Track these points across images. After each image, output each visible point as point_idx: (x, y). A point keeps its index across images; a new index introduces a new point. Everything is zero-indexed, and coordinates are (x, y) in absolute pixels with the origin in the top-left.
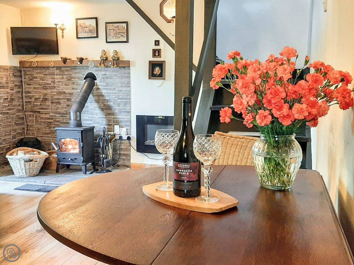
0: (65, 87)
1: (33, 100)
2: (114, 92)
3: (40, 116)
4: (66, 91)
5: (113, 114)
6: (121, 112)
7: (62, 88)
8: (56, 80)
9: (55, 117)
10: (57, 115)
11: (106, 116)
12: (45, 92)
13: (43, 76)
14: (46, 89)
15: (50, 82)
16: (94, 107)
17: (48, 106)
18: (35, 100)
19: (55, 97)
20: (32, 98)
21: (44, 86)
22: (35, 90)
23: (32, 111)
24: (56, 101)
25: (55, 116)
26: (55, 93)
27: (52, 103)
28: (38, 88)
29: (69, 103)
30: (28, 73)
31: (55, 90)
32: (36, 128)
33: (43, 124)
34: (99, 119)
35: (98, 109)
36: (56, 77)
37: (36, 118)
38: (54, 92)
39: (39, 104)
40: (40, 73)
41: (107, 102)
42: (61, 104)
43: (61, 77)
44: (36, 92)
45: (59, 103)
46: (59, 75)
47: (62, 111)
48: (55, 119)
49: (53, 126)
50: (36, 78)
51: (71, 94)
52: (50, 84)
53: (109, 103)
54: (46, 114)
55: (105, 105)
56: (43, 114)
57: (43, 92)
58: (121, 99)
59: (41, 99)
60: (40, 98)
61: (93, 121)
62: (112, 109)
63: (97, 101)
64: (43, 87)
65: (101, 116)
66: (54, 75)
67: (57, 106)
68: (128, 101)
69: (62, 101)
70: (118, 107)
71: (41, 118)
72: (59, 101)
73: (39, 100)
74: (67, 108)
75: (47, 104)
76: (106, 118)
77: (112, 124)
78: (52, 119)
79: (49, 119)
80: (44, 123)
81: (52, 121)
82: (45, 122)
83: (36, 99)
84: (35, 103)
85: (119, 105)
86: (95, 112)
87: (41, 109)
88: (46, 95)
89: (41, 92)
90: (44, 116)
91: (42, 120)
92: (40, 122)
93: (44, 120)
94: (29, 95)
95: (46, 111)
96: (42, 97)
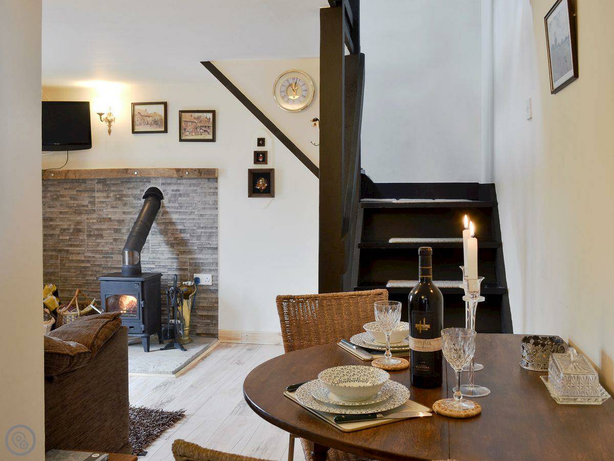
0: (112, 210)
1: (57, 232)
2: (192, 217)
3: (69, 258)
4: (113, 217)
5: (190, 252)
6: (201, 249)
7: (107, 212)
8: (97, 200)
9: (93, 259)
10: (98, 256)
11: (178, 255)
12: (78, 218)
13: (75, 193)
14: (80, 214)
15: (86, 203)
16: (158, 242)
17: (82, 241)
18: (60, 231)
19: (94, 227)
21: (76, 210)
22: (61, 216)
23: (55, 250)
24: (96, 233)
25: (94, 257)
26: (95, 221)
27: (89, 236)
28: (66, 213)
29: (116, 236)
31: (94, 216)
32: (61, 277)
33: (73, 271)
34: (167, 260)
35: (164, 244)
36: (97, 195)
37: (62, 260)
38: (94, 219)
39: (67, 238)
40: (70, 188)
41: (181, 233)
42: (104, 238)
43: (105, 194)
44: (62, 219)
45: (101, 236)
46: (102, 191)
47: (106, 249)
48: (94, 261)
49: (90, 273)
50: (63, 196)
51: (121, 222)
52: (87, 206)
53: (183, 235)
54: (79, 254)
55: (176, 239)
56: (73, 253)
57: (74, 219)
58: (202, 228)
59: (71, 231)
60: (68, 229)
61: (156, 264)
62: (189, 244)
63: (164, 232)
64: (74, 210)
65: (170, 256)
66: (93, 191)
67: (97, 241)
68: (214, 231)
69: (105, 233)
70: (197, 242)
71: (70, 260)
72: (100, 232)
73: (67, 231)
74: (114, 243)
75: (81, 238)
76: (178, 259)
77: (188, 267)
78: (88, 261)
79: (83, 261)
80: (75, 269)
81: (89, 265)
82: (76, 268)
83: (65, 230)
84: (61, 238)
85: (199, 237)
86: (160, 249)
87: (71, 246)
88: (78, 223)
89: (71, 219)
90: (75, 257)
91: (71, 265)
92: (67, 267)
93: (76, 265)
94: (51, 223)
95: (79, 248)
96: (72, 227)
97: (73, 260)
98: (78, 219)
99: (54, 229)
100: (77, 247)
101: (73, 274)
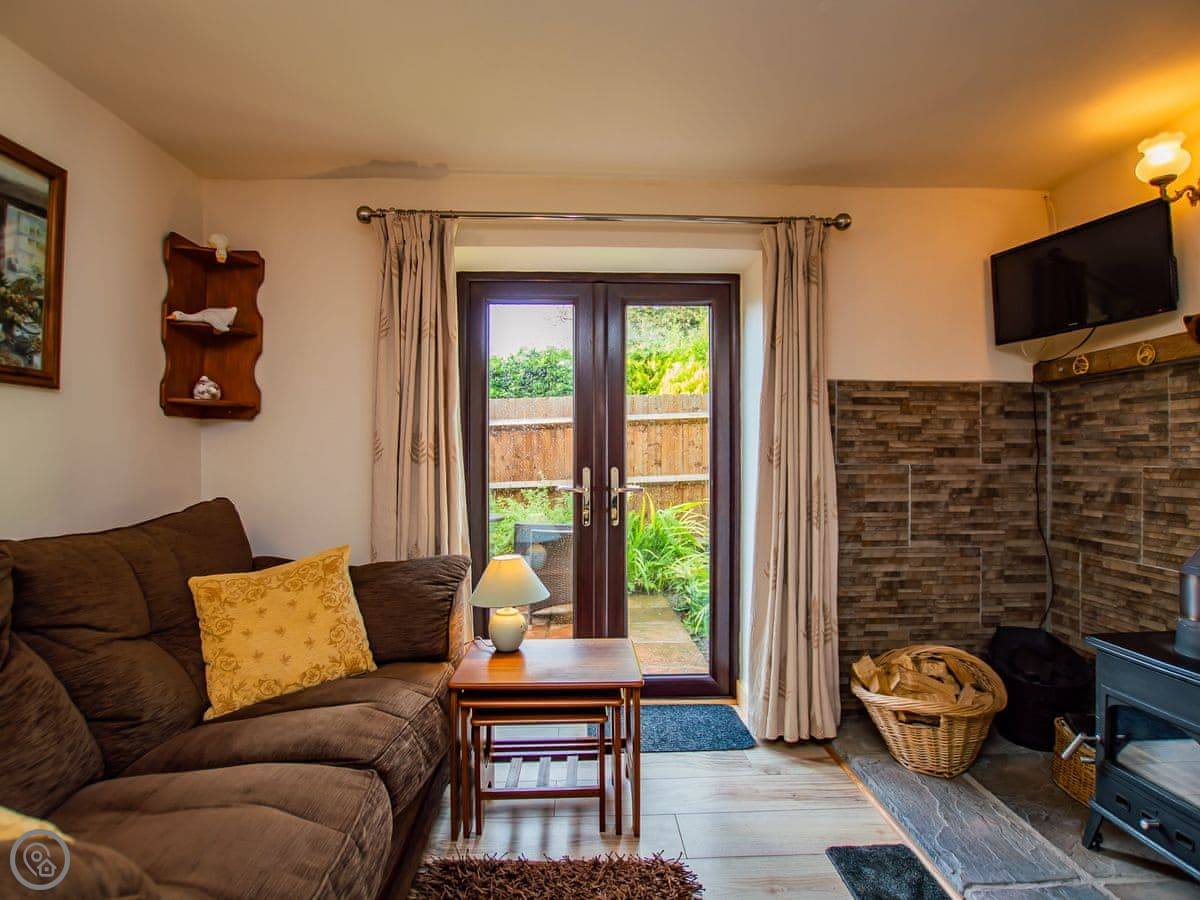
1: (1078, 499)
3: (1101, 562)
7: (1197, 452)
8: (1172, 421)
9: (1160, 578)
10: (1171, 570)
12: (1125, 468)
13: (1117, 407)
14: (1129, 458)
15: (1143, 430)
17: (1134, 525)
18: (1085, 497)
19: (1165, 493)
20: (1074, 490)
21: (1118, 448)
22: (1086, 463)
23: (1072, 540)
24: (1169, 508)
25: (1161, 572)
26: (1166, 477)
27: (1151, 515)
28: (1096, 456)
30: (1063, 403)
31: (1165, 463)
33: (1109, 595)
36: (1171, 406)
37: (1086, 566)
38: (1163, 471)
39: (1099, 515)
40: (1107, 397)
42: (1191, 525)
43: (1194, 404)
44: (1088, 471)
45: (1182, 519)
46: (1187, 396)
49: (1150, 611)
50: (1091, 416)
52: (1146, 438)
54: (1124, 557)
56: (1111, 554)
57: (1114, 470)
59: (1108, 499)
60: (1102, 495)
64: (1115, 450)
66: (1163, 398)
67: (1171, 531)
71: (1103, 568)
72: (1181, 508)
73: (1098, 499)
75: (1130, 518)
78: (1147, 581)
79: (1133, 578)
80: (1115, 592)
81: (1147, 590)
82: (1118, 590)
83: (1090, 497)
84: (1086, 513)
87: (1107, 534)
88: (1124, 481)
89: (1109, 470)
90: (1115, 564)
91: (1108, 580)
92: (1097, 585)
93: (1118, 582)
94: (1067, 479)
95: (1124, 544)
96: (1111, 489)
97: (1109, 570)
98: (1122, 470)
99: (1071, 492)
100: (1119, 539)
101: (1109, 603)
